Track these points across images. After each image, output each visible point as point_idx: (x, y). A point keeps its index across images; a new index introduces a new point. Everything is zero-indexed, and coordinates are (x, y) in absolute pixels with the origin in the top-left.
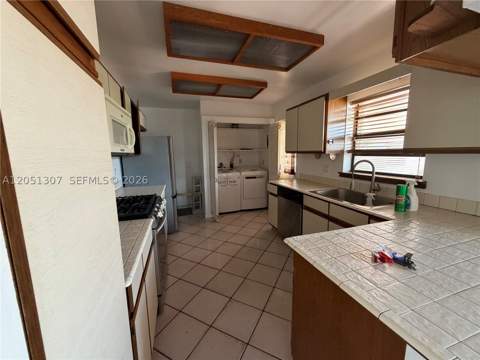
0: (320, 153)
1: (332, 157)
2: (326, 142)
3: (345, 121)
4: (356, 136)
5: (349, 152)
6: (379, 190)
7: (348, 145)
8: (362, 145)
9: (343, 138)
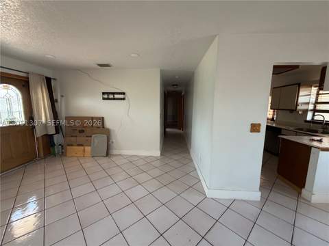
0: (293, 110)
1: (300, 113)
2: (297, 105)
3: (310, 95)
4: (317, 103)
5: (311, 110)
6: (326, 128)
7: (311, 107)
8: (320, 107)
9: (308, 103)
